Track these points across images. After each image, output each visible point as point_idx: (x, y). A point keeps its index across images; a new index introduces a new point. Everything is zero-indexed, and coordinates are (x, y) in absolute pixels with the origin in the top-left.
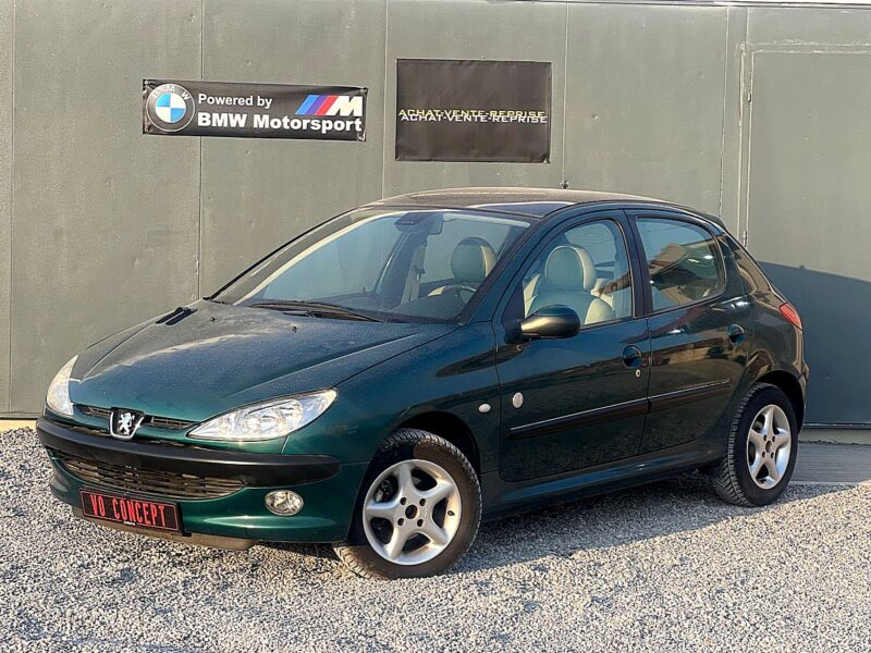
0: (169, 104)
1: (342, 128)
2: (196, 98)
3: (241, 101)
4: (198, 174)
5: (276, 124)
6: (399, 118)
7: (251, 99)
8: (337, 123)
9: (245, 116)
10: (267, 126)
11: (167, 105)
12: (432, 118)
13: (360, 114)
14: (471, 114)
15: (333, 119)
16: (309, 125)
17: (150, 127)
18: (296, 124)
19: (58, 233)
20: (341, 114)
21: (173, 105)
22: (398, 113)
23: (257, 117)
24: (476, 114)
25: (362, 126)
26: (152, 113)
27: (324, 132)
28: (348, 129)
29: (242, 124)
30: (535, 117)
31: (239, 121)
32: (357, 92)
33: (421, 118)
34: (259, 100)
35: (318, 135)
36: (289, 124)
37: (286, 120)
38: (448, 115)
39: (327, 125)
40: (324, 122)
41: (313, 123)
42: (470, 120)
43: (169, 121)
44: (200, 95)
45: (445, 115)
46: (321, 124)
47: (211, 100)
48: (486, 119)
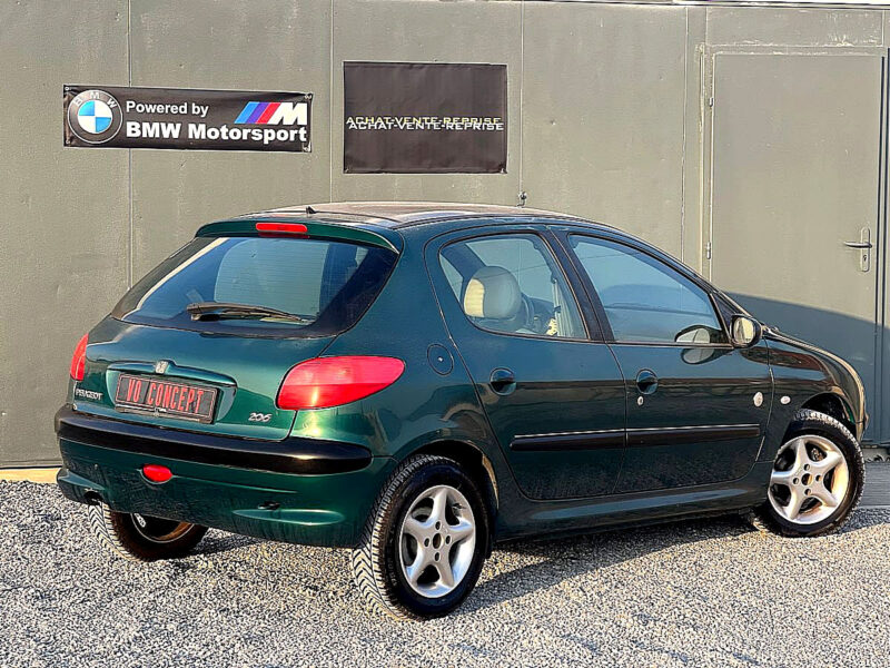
0: (94, 113)
1: (285, 138)
2: (123, 105)
3: (174, 109)
4: (127, 190)
5: (213, 134)
6: (347, 126)
7: (185, 107)
8: (280, 132)
9: (178, 126)
10: (203, 137)
11: (91, 113)
12: (382, 126)
13: (305, 123)
14: (423, 121)
15: (276, 128)
16: (250, 135)
17: (72, 138)
18: (235, 134)
20: (285, 123)
21: (98, 114)
22: (346, 121)
23: (192, 127)
24: (429, 121)
25: (307, 136)
26: (74, 122)
27: (266, 142)
28: (292, 139)
29: (175, 135)
30: (490, 124)
31: (172, 131)
32: (301, 98)
33: (370, 126)
34: (194, 107)
35: (259, 146)
36: (227, 134)
37: (224, 129)
38: (399, 123)
39: (270, 135)
40: (266, 132)
41: (254, 132)
42: (422, 127)
43: (93, 132)
44: (128, 102)
45: (396, 123)
46: (263, 134)
47: (140, 108)
48: (440, 126)
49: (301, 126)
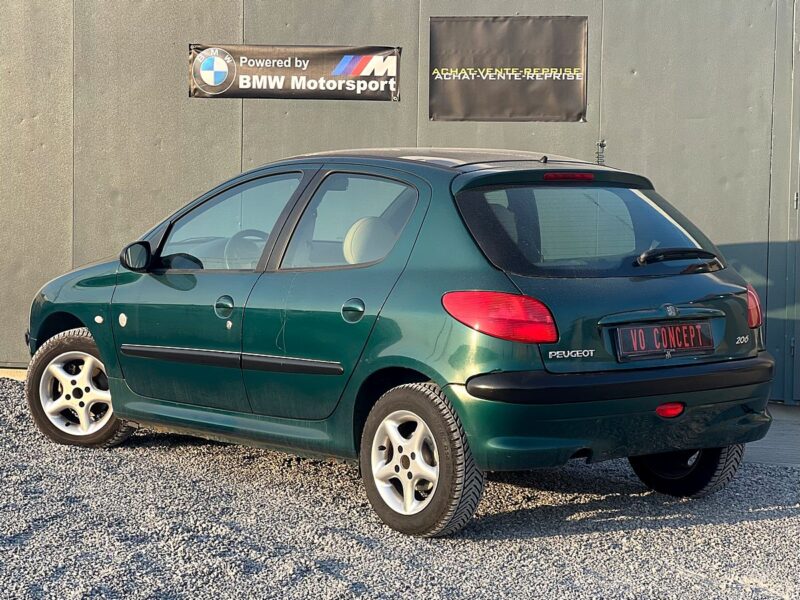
0: (213, 68)
1: (376, 88)
2: (237, 60)
3: (280, 63)
4: (240, 136)
5: (312, 85)
6: (432, 77)
7: (289, 61)
8: (371, 83)
9: (283, 78)
11: (211, 68)
12: (466, 76)
13: (394, 74)
14: (505, 72)
15: (368, 79)
16: (344, 85)
17: (196, 90)
18: (331, 85)
19: (114, 193)
20: (376, 74)
22: (431, 72)
23: (294, 79)
24: (510, 72)
25: (397, 86)
26: (197, 75)
27: (359, 92)
28: (382, 89)
29: (280, 86)
30: (569, 74)
31: (277, 82)
32: (391, 52)
33: (454, 76)
34: (297, 61)
36: (325, 85)
38: (482, 74)
39: (362, 85)
40: (359, 83)
41: (348, 83)
42: (504, 78)
43: (212, 84)
44: (242, 58)
45: (478, 73)
46: (356, 84)
47: (251, 63)
48: (520, 76)
49: (391, 77)
